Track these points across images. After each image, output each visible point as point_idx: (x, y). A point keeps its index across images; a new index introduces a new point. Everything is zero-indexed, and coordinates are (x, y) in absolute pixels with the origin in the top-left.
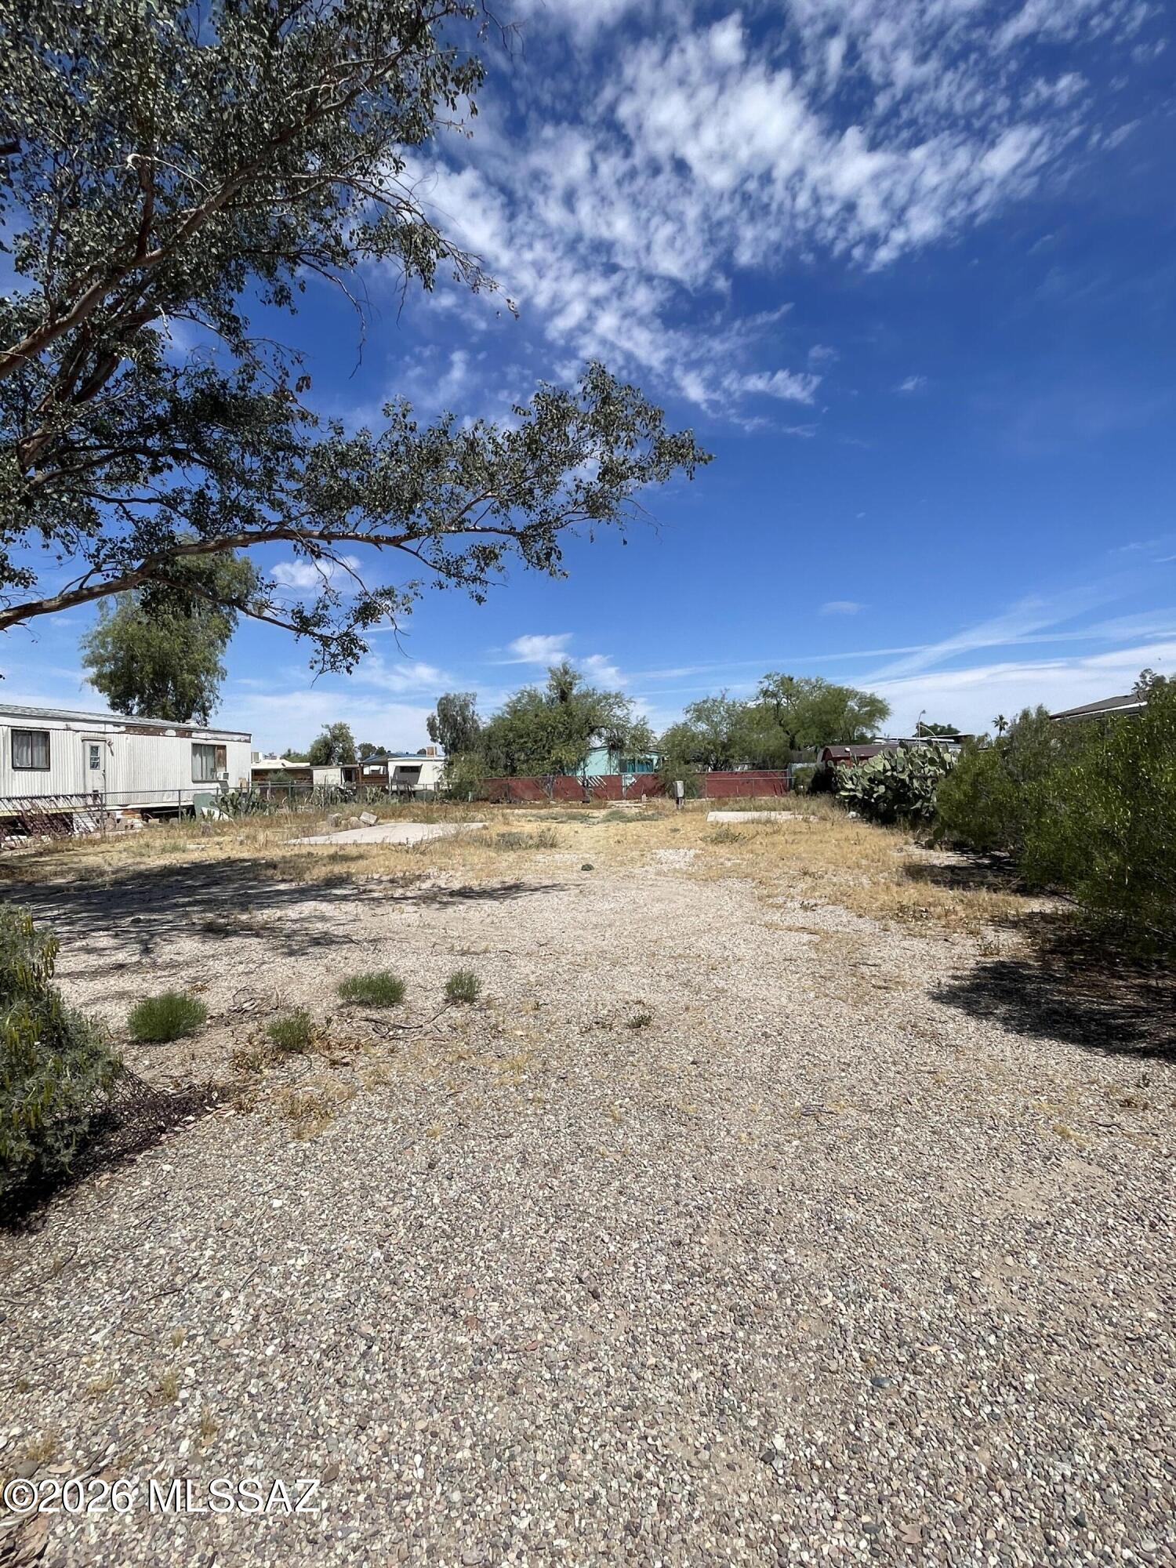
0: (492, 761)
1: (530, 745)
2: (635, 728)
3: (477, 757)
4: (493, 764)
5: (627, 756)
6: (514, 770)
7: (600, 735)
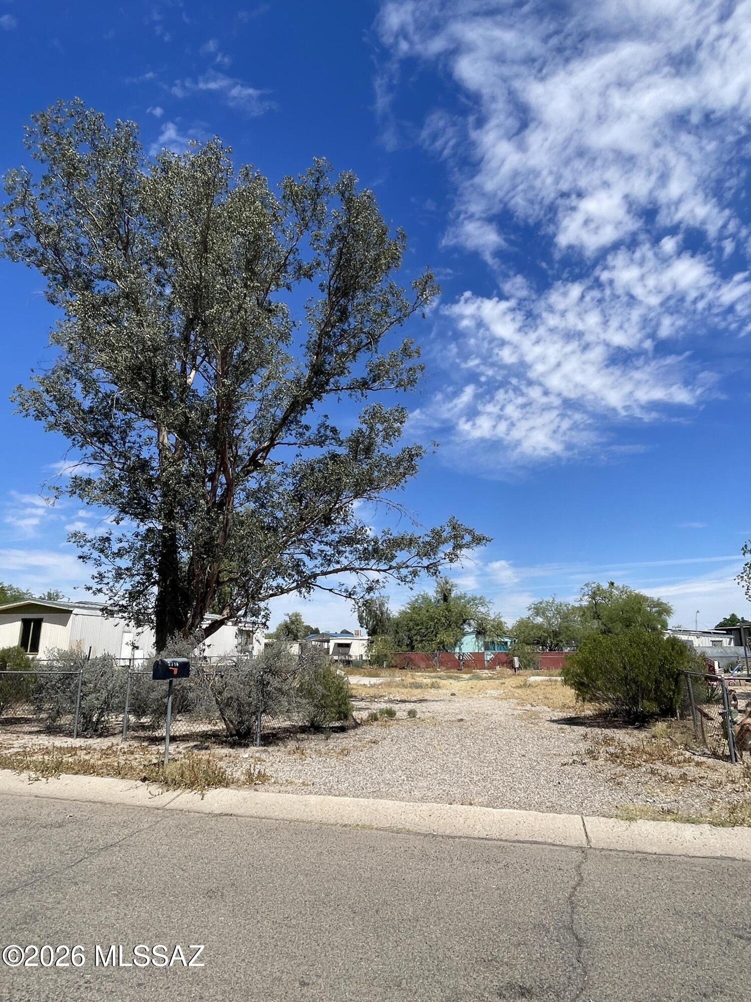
0: (399, 641)
1: (423, 631)
2: (494, 620)
3: (389, 638)
4: (399, 643)
5: (488, 639)
6: (413, 648)
7: (470, 625)
